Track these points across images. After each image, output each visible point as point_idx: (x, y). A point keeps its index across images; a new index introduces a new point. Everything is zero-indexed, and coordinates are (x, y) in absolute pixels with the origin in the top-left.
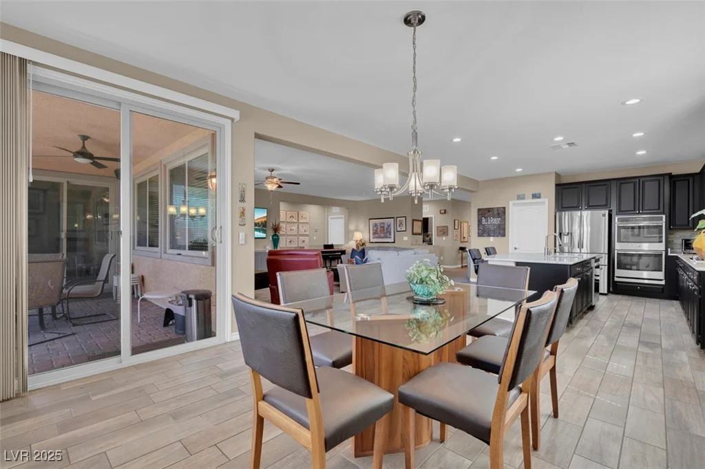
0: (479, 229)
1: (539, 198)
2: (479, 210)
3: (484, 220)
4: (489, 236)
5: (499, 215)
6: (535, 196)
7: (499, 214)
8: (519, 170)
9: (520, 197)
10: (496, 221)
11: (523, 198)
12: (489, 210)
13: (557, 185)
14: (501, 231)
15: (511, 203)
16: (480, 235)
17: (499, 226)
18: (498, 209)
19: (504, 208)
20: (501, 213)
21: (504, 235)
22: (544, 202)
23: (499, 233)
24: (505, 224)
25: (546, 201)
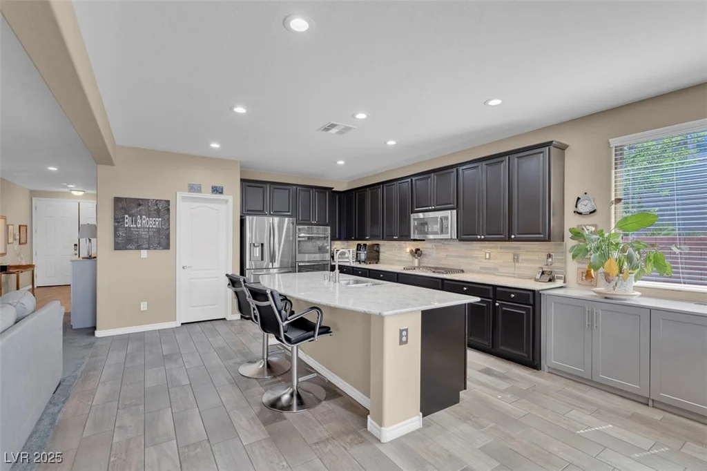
0: (116, 236)
1: (222, 193)
2: (117, 200)
3: (128, 219)
4: (139, 248)
5: (158, 213)
6: (217, 190)
7: (158, 211)
8: (215, 145)
9: (194, 188)
10: (154, 223)
11: (199, 191)
12: (139, 202)
13: (242, 180)
14: (162, 240)
15: (179, 195)
16: (118, 247)
17: (158, 231)
18: (157, 202)
19: (168, 202)
20: (163, 209)
21: (167, 247)
22: (227, 201)
23: (159, 244)
24: (169, 228)
25: (230, 198)
